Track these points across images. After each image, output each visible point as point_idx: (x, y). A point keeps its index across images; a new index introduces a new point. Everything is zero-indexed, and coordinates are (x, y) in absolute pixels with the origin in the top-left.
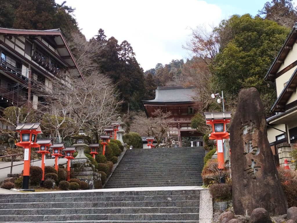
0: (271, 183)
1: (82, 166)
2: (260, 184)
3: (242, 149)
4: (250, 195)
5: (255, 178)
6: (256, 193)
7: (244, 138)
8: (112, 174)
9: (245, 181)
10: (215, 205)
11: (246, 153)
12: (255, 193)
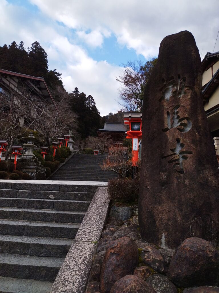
0: (212, 182)
1: (28, 162)
2: (191, 183)
3: (161, 121)
4: (172, 202)
5: (181, 171)
6: (183, 200)
7: (165, 104)
8: (57, 170)
9: (164, 176)
10: (113, 211)
11: (167, 129)
12: (181, 198)
